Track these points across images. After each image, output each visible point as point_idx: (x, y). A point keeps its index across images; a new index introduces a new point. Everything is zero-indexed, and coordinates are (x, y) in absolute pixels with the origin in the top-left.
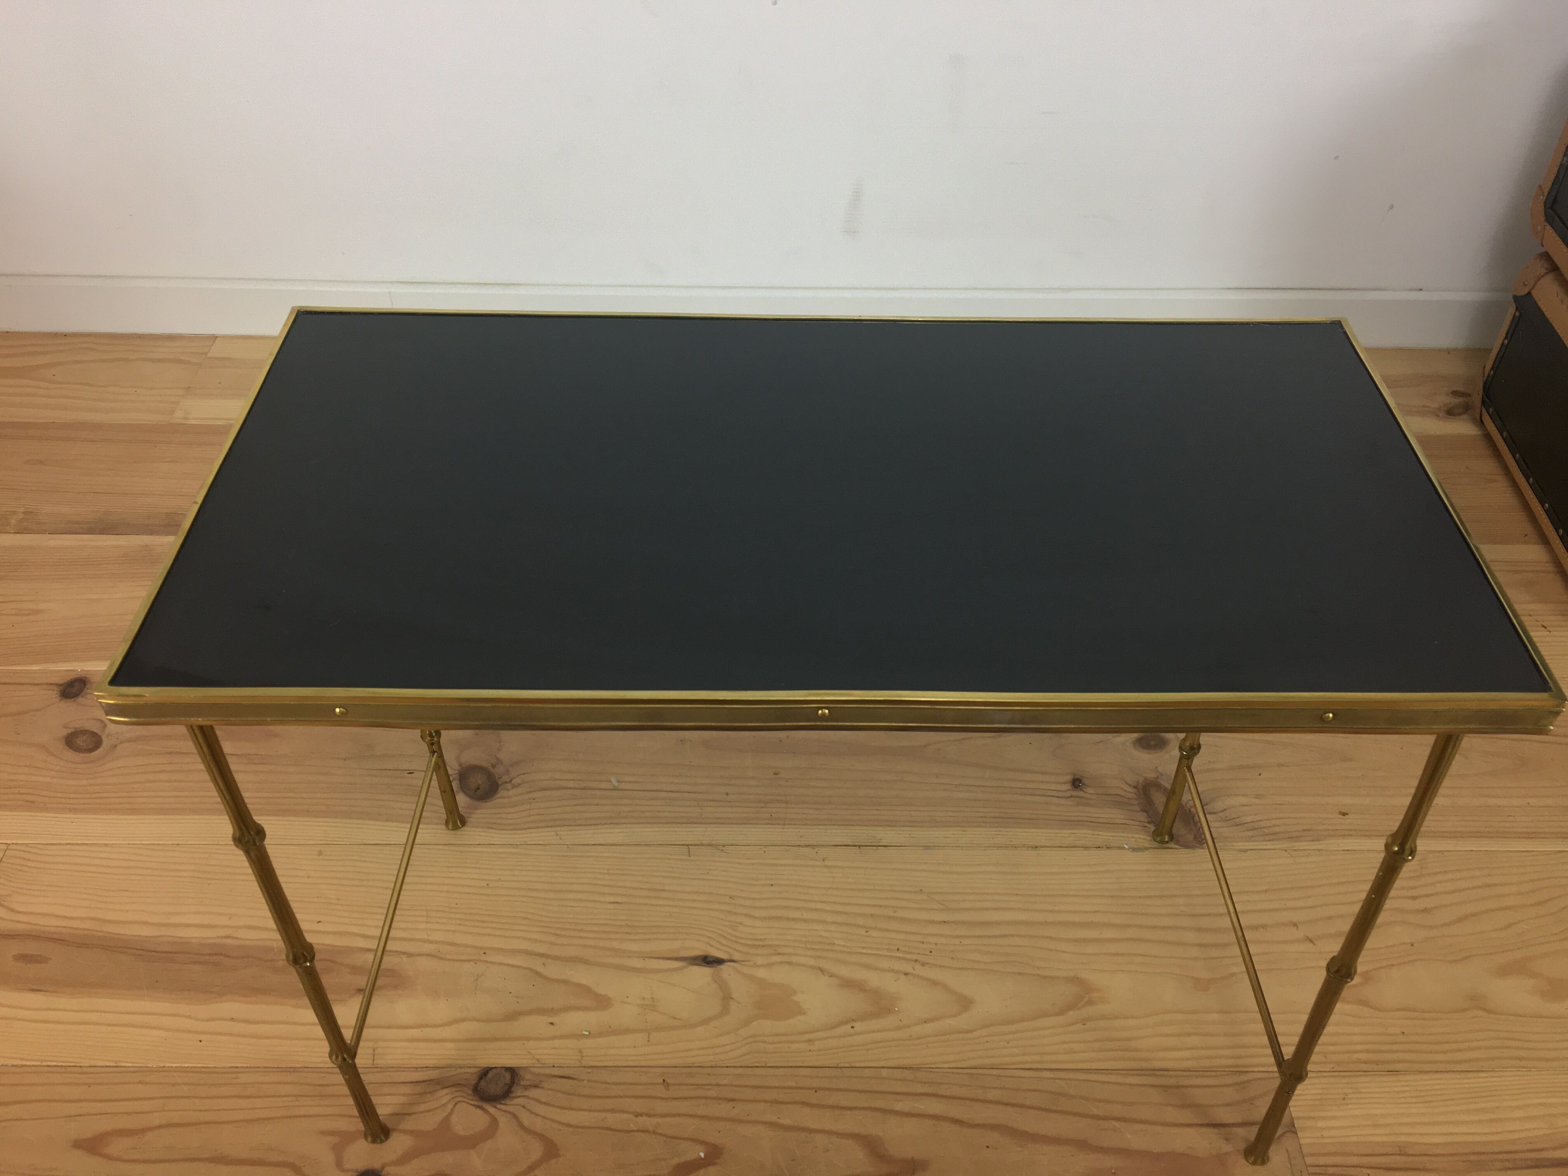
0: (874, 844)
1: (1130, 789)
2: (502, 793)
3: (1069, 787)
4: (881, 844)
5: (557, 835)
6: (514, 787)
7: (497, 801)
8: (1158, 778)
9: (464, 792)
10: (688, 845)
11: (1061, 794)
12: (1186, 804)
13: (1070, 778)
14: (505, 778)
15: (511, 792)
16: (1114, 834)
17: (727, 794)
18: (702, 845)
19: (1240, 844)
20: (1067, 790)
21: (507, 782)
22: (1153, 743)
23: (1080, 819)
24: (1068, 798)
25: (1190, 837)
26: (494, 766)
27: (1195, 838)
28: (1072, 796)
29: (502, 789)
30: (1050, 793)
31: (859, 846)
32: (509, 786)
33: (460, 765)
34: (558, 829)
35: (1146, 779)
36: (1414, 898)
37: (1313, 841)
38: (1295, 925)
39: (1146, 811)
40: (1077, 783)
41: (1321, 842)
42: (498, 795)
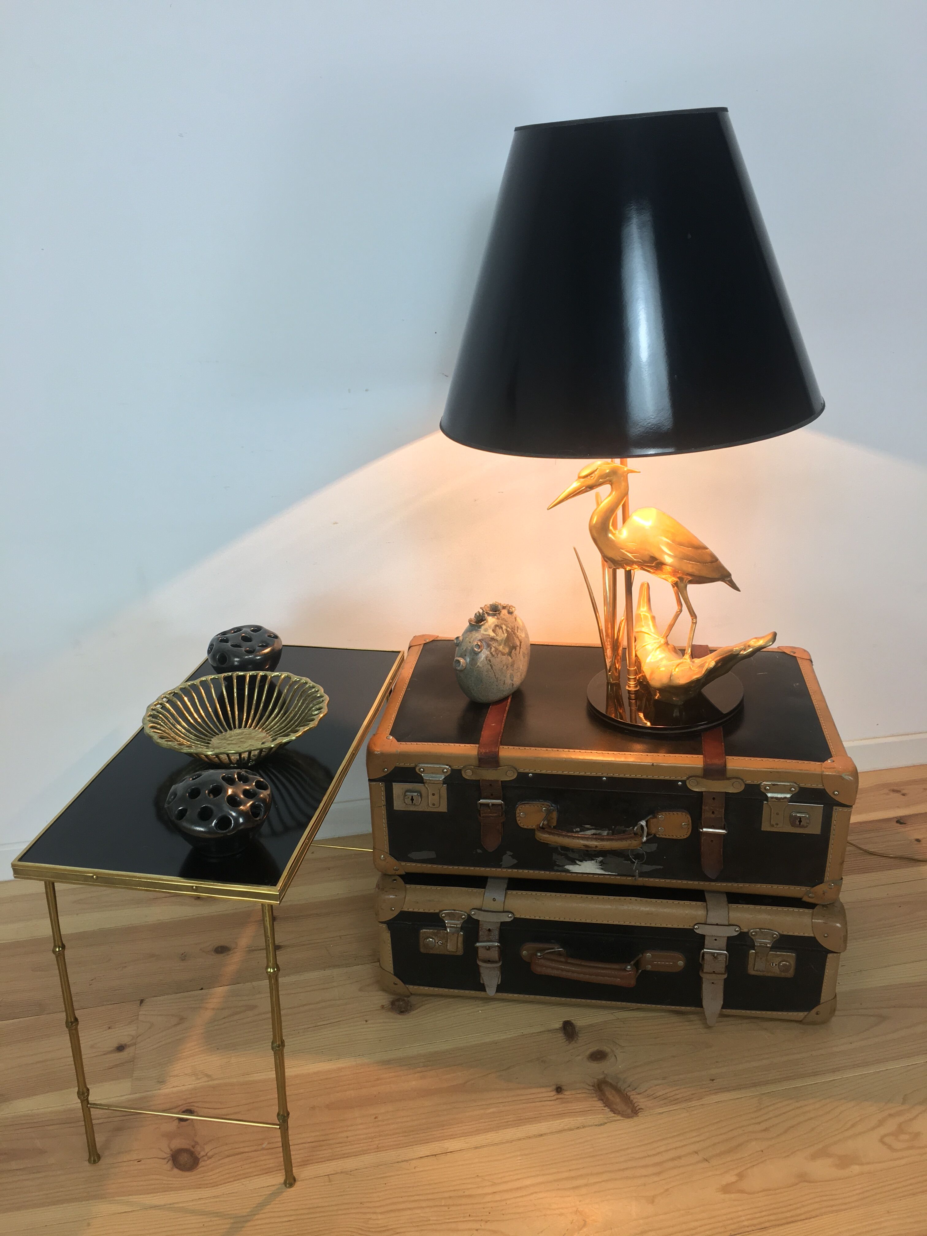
0: (443, 1152)
1: (592, 1088)
2: (202, 1164)
3: (554, 1093)
4: (448, 1151)
5: (243, 1184)
6: (210, 1158)
7: (200, 1169)
8: (605, 1078)
9: (177, 1168)
10: (328, 1175)
11: (551, 1098)
12: (624, 1090)
13: (554, 1087)
14: (202, 1153)
15: (208, 1162)
16: (585, 1118)
17: (347, 1137)
18: (336, 1173)
19: (658, 1110)
20: (554, 1095)
21: (203, 1156)
22: (599, 1056)
23: (564, 1112)
24: (555, 1100)
25: (629, 1111)
26: (193, 1147)
27: (632, 1111)
28: (557, 1099)
29: (201, 1162)
30: (545, 1099)
31: (435, 1155)
32: (205, 1158)
33: (171, 1150)
34: (243, 1180)
35: (598, 1080)
36: (759, 1123)
37: (698, 1100)
38: (696, 1153)
39: (602, 1100)
40: (559, 1090)
41: (703, 1099)
42: (200, 1165)
